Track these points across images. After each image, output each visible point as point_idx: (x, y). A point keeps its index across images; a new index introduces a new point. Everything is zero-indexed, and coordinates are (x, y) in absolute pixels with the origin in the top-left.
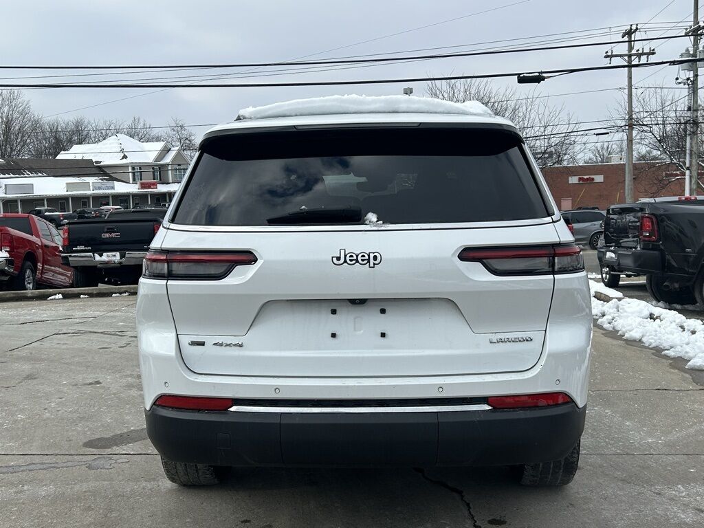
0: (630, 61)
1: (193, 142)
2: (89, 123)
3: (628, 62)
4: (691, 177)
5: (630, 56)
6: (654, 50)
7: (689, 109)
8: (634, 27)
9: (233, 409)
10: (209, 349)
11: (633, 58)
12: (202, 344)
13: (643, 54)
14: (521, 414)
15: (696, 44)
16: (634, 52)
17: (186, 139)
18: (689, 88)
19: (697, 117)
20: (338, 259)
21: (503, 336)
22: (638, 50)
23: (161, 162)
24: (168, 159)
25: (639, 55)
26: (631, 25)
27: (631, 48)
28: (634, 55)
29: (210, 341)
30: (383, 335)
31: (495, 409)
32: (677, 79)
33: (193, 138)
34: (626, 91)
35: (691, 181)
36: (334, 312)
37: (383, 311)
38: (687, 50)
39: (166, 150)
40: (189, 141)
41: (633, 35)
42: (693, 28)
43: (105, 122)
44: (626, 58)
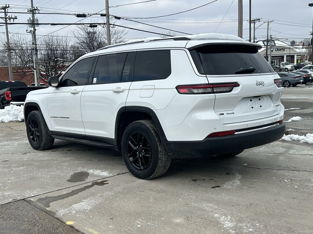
0: (6, 21)
3: (5, 21)
4: (37, 72)
5: (6, 18)
6: (16, 17)
7: (33, 44)
8: (7, 6)
9: (236, 133)
10: (225, 116)
11: (7, 19)
12: (223, 114)
13: (12, 18)
15: (33, 16)
16: (7, 17)
18: (32, 35)
19: (37, 47)
22: (9, 16)
25: (10, 19)
26: (6, 5)
27: (6, 15)
28: (8, 18)
29: (225, 113)
32: (27, 30)
34: (6, 34)
35: (37, 74)
36: (251, 101)
38: (30, 18)
41: (7, 9)
42: (31, 9)
44: (4, 19)
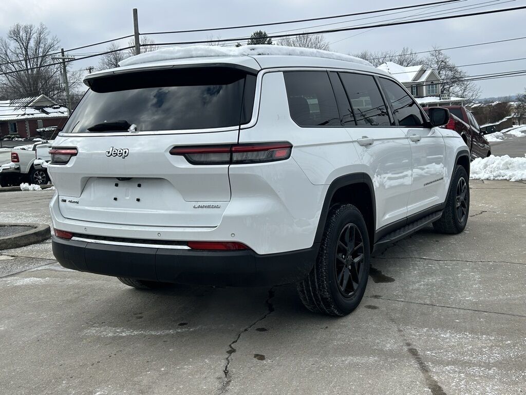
1: (447, 64)
2: (371, 55)
14: (205, 254)
17: (443, 61)
20: (109, 153)
21: (201, 204)
23: (418, 81)
24: (423, 78)
30: (138, 200)
31: (193, 249)
33: (448, 60)
36: (117, 185)
37: (139, 186)
39: (422, 71)
40: (445, 63)
43: (382, 54)
